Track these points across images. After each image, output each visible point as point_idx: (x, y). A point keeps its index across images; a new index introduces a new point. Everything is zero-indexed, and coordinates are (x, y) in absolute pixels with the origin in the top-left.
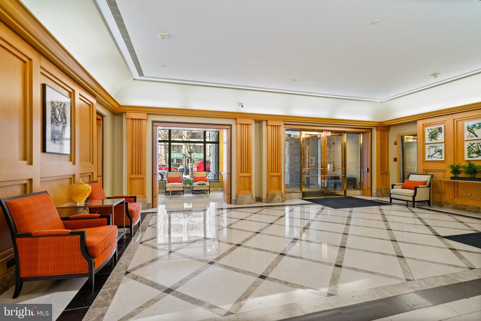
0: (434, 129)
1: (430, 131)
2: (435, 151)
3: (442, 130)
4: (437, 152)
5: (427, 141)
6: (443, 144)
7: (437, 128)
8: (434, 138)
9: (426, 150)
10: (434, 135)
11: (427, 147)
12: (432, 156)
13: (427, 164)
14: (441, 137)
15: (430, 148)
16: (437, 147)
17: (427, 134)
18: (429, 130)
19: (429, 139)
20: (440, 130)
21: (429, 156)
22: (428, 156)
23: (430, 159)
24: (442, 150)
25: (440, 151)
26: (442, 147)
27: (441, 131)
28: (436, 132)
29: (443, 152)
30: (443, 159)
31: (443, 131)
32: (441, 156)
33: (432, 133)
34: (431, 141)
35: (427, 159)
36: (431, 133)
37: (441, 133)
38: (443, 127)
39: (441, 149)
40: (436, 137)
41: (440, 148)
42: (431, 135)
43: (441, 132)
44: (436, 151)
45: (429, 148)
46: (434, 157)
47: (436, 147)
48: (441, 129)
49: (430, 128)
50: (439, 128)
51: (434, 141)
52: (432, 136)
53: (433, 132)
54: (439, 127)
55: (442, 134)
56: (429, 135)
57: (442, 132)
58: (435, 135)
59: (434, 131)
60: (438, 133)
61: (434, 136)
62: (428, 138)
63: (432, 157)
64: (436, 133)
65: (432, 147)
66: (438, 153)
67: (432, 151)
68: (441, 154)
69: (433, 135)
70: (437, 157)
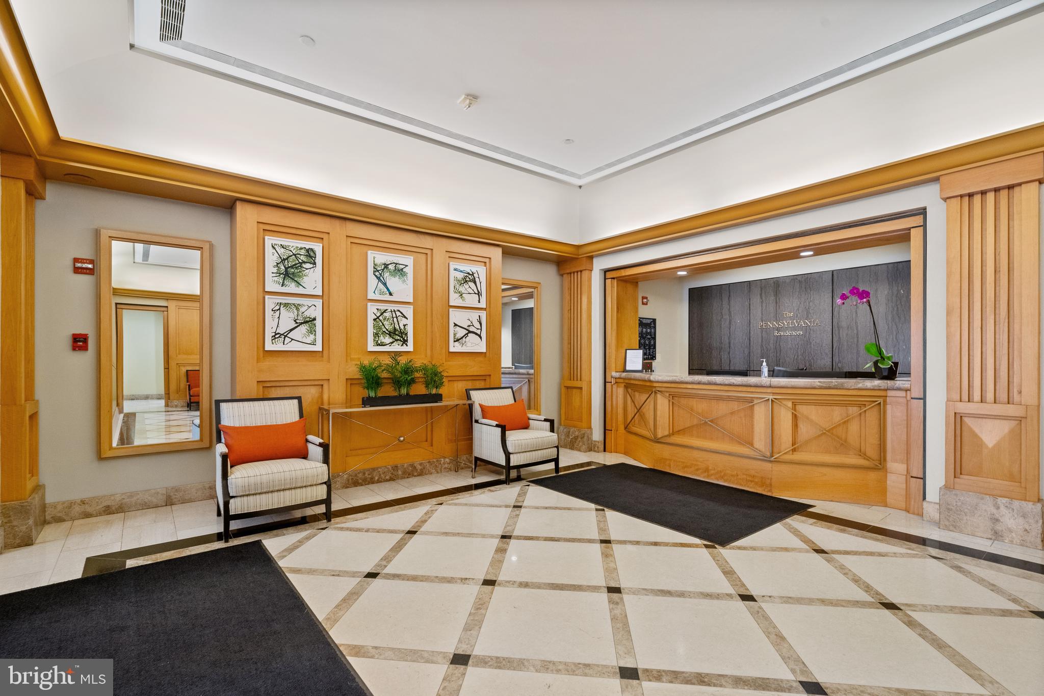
0: (292, 249)
1: (281, 251)
2: (295, 321)
3: (315, 258)
4: (301, 323)
5: (272, 285)
6: (319, 302)
7: (301, 249)
8: (291, 278)
9: (268, 313)
10: (292, 267)
11: (270, 302)
12: (285, 336)
13: (268, 363)
14: (312, 279)
15: (279, 309)
16: (302, 309)
17: (271, 259)
18: (275, 247)
19: (276, 279)
20: (311, 257)
21: (276, 336)
22: (274, 336)
23: (279, 346)
24: (314, 319)
25: (310, 321)
26: (316, 312)
27: (314, 261)
28: (300, 261)
29: (317, 324)
30: (318, 347)
31: (319, 260)
32: (312, 337)
33: (287, 259)
34: (282, 286)
35: (269, 346)
36: (284, 260)
37: (312, 266)
38: (318, 248)
39: (313, 317)
40: (300, 277)
41: (311, 313)
42: (283, 267)
43: (313, 264)
44: (298, 321)
45: (277, 307)
46: (292, 339)
47: (298, 309)
48: (312, 254)
49: (280, 243)
50: (308, 251)
51: (291, 288)
52: (286, 269)
53: (291, 259)
54: (307, 248)
55: (316, 269)
56: (278, 264)
57: (315, 263)
58: (296, 268)
59: (294, 254)
60: (304, 265)
61: (293, 273)
62: (274, 275)
63: (287, 340)
64: (300, 263)
65: (286, 305)
66: (304, 328)
67: (287, 320)
68: (312, 331)
69: (289, 267)
70: (301, 340)
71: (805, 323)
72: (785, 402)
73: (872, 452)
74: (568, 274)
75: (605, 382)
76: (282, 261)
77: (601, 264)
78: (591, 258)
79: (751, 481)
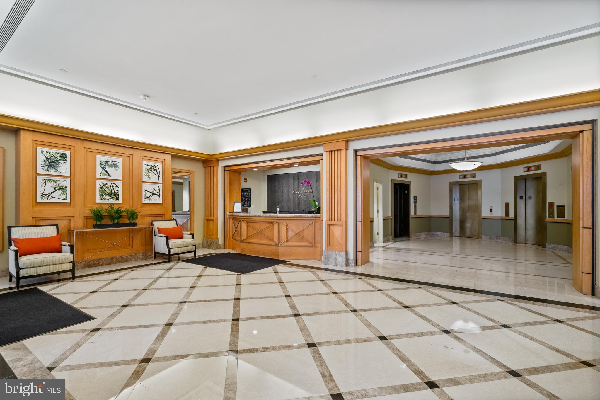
0: (53, 154)
1: (46, 154)
2: (54, 188)
3: (66, 158)
4: (58, 189)
5: (41, 170)
6: (69, 180)
7: (58, 153)
8: (52, 167)
9: (39, 184)
10: (53, 162)
11: (40, 179)
12: (49, 196)
13: (38, 208)
14: (65, 168)
15: (45, 182)
16: (58, 183)
17: (40, 158)
18: (43, 152)
19: (43, 168)
20: (64, 157)
21: (43, 195)
22: (42, 195)
23: (45, 200)
24: (66, 187)
25: (64, 189)
26: (67, 183)
27: (66, 159)
28: (58, 159)
29: (67, 190)
30: (68, 201)
31: (68, 159)
32: (64, 196)
33: (50, 158)
34: (47, 171)
35: (39, 200)
36: (48, 158)
37: (64, 162)
38: (68, 153)
39: (65, 186)
40: (57, 167)
41: (64, 184)
42: (47, 162)
43: (65, 161)
44: (56, 188)
45: (44, 181)
46: (53, 197)
47: (56, 182)
48: (64, 156)
49: (46, 150)
50: (62, 154)
51: (52, 172)
52: (49, 163)
53: (52, 158)
54: (62, 153)
55: (67, 163)
56: (44, 160)
57: (66, 160)
58: (55, 163)
59: (54, 156)
60: (59, 161)
61: (53, 165)
62: (42, 166)
63: (50, 197)
64: (57, 160)
65: (49, 180)
66: (59, 192)
67: (50, 188)
68: (64, 193)
69: (51, 162)
70: (58, 197)
71: (307, 192)
72: (283, 223)
73: (311, 240)
74: (208, 167)
75: (224, 217)
76: (47, 159)
77: (222, 164)
78: (218, 161)
79: (273, 255)
